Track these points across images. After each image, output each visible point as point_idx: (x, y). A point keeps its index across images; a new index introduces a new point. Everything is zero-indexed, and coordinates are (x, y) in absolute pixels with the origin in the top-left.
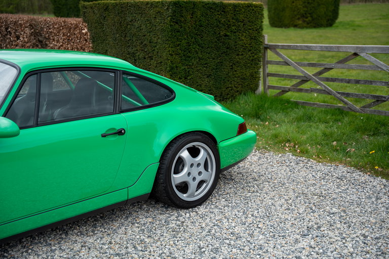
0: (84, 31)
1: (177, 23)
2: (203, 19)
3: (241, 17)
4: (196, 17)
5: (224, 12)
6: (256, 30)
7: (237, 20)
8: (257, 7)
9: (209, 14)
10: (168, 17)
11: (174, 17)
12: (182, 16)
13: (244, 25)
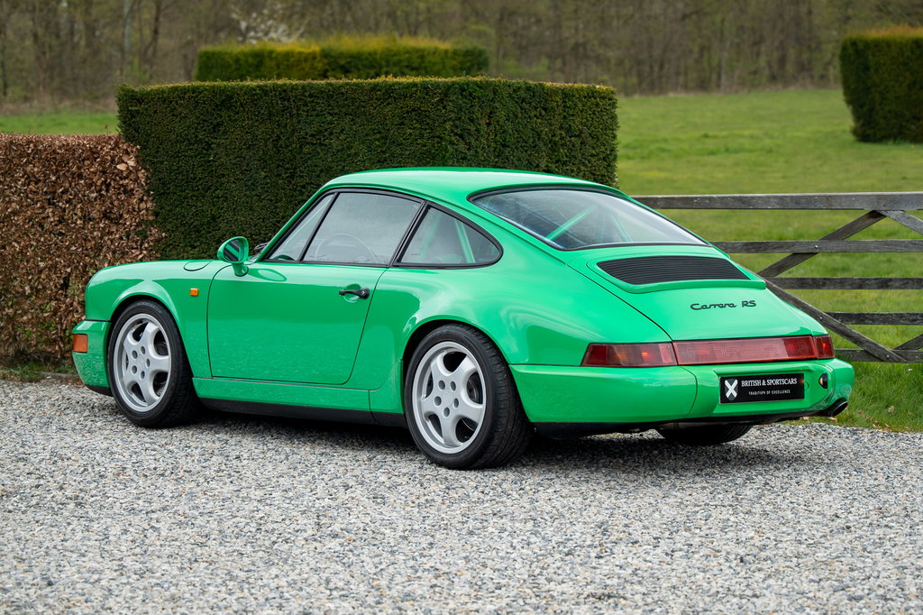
0: (121, 167)
1: (461, 136)
2: (509, 126)
3: (576, 123)
4: (498, 121)
5: (545, 109)
6: (604, 159)
7: (569, 130)
8: (604, 98)
9: (520, 115)
10: (445, 121)
11: (457, 122)
12: (472, 120)
13: (582, 144)
